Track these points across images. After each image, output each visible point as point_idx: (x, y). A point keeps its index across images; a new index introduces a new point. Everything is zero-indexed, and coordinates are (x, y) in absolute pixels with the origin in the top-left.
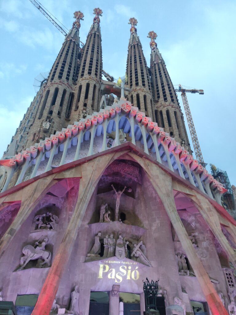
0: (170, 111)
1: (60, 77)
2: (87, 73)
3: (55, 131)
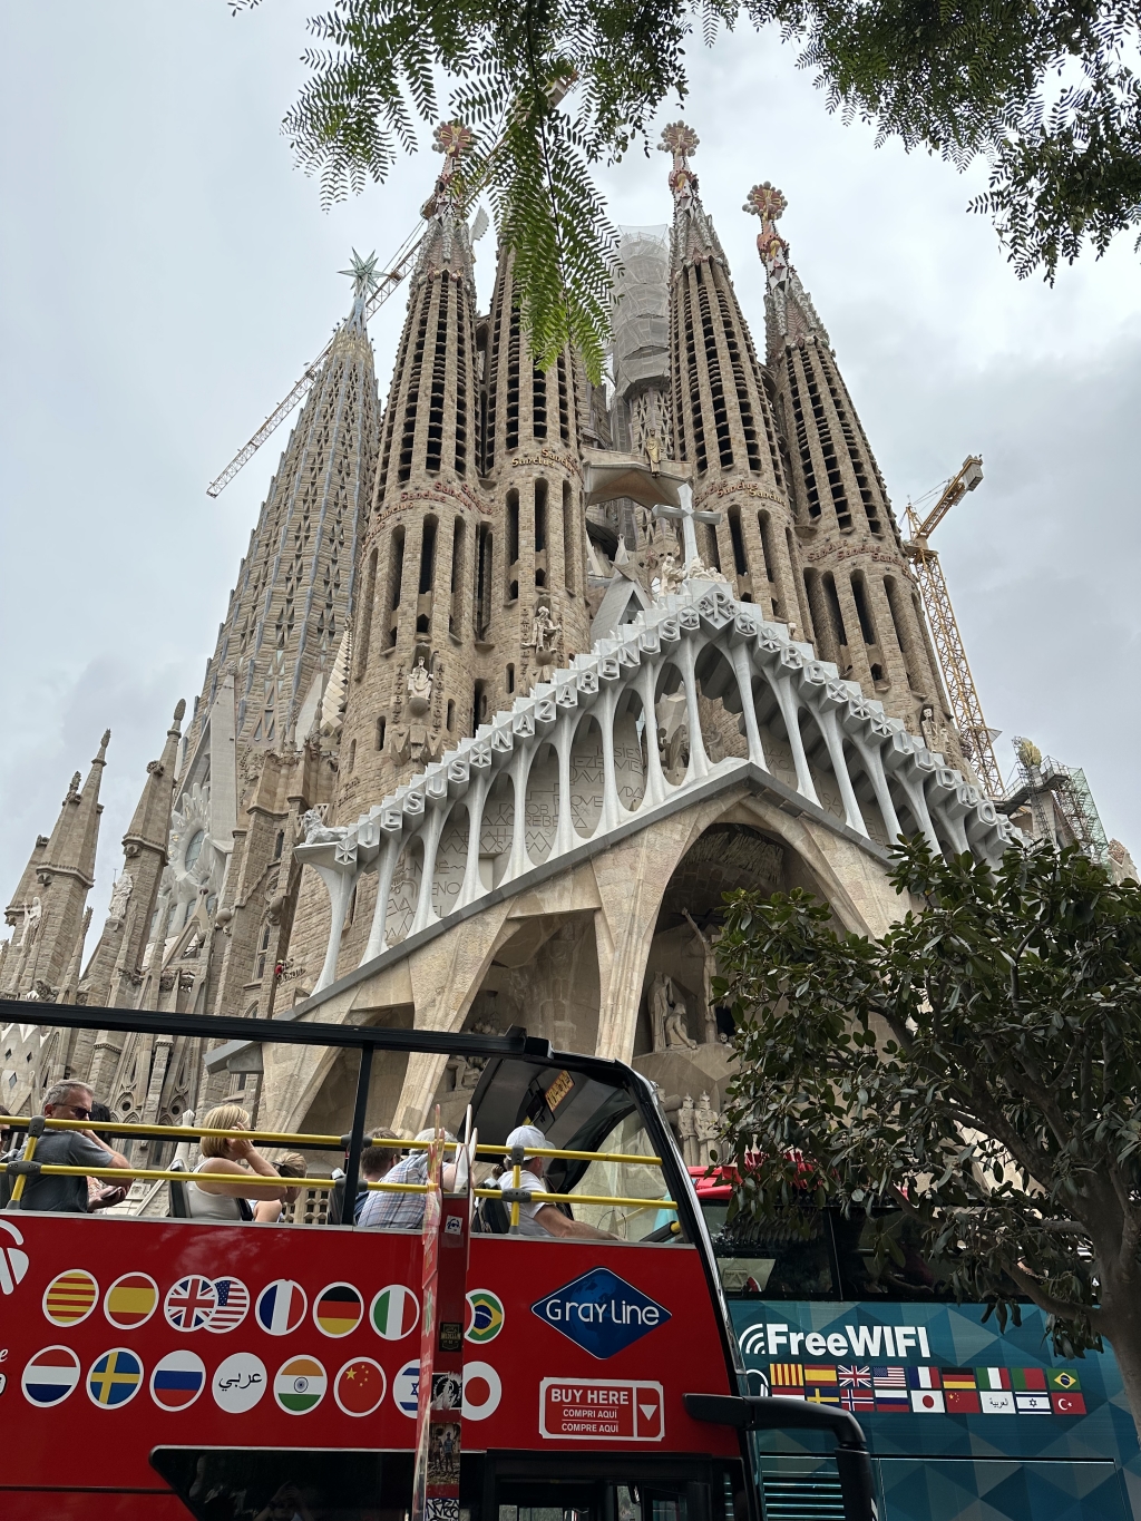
0: (868, 578)
1: (433, 464)
2: (531, 431)
3: (451, 705)
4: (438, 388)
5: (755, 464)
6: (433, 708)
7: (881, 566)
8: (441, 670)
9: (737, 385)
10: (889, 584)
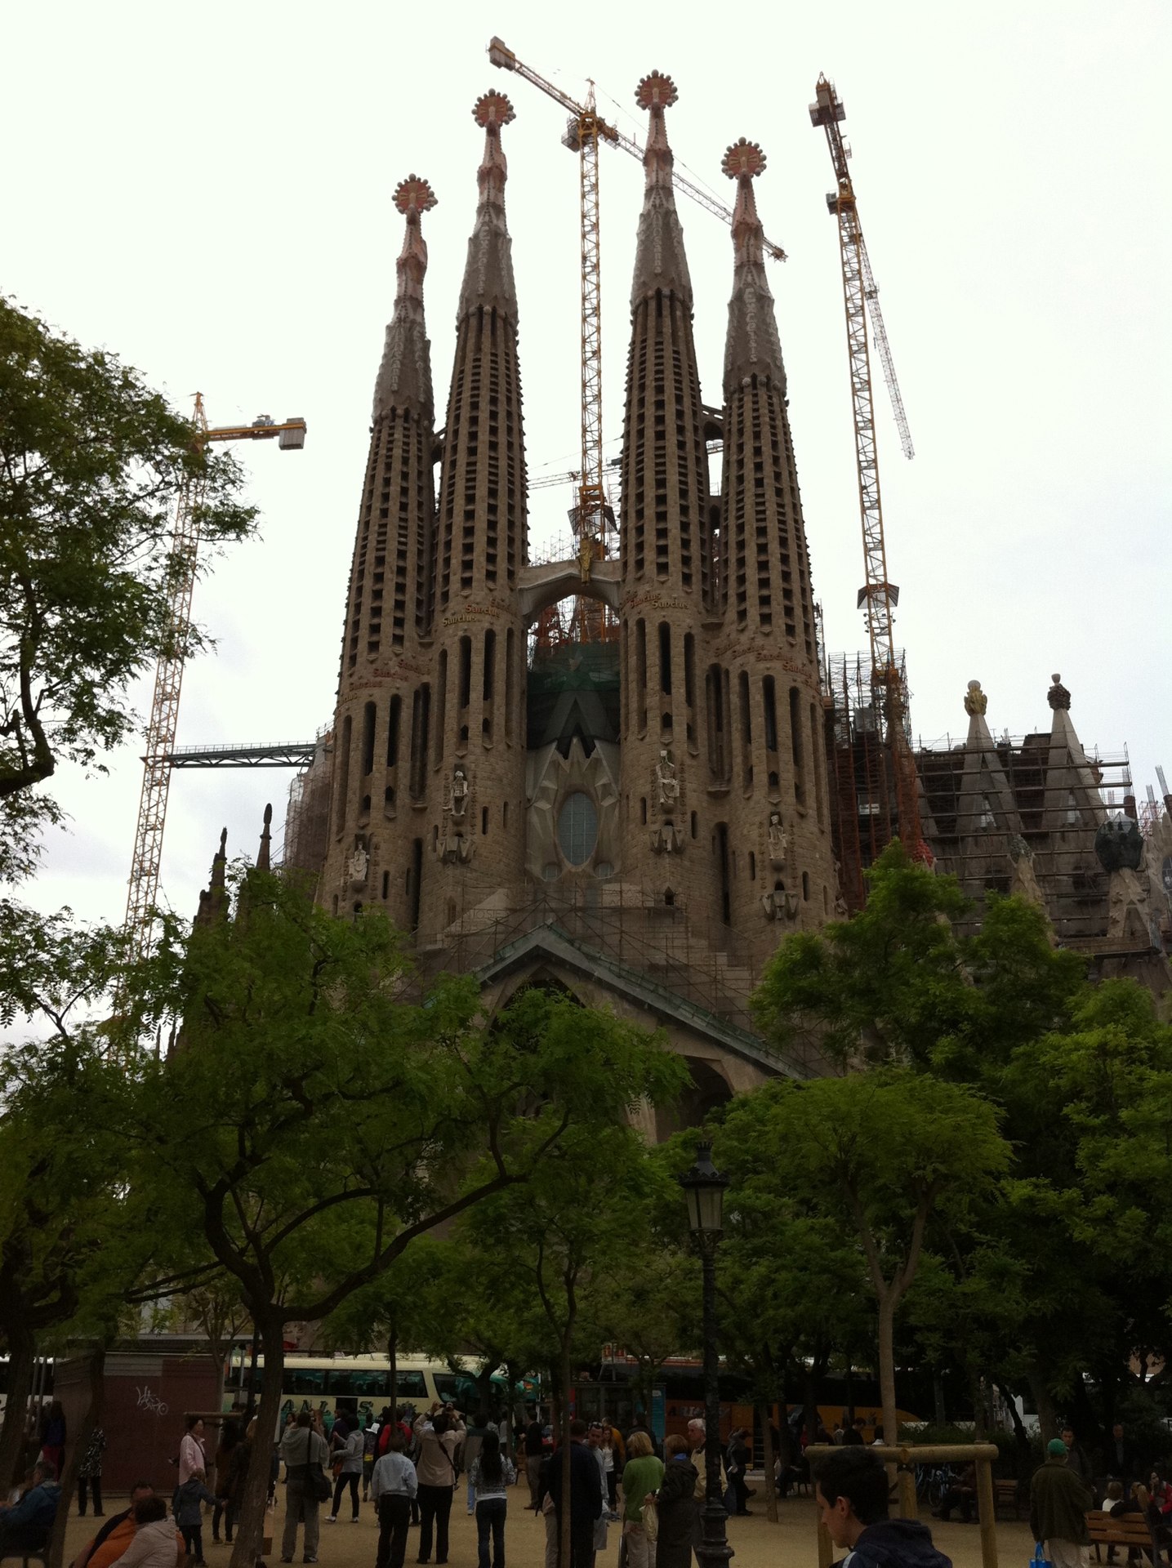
0: (750, 679)
1: (374, 646)
2: (459, 585)
3: (386, 874)
4: (380, 561)
5: (663, 568)
6: (370, 883)
7: (762, 665)
8: (377, 848)
9: (657, 473)
10: (769, 684)
